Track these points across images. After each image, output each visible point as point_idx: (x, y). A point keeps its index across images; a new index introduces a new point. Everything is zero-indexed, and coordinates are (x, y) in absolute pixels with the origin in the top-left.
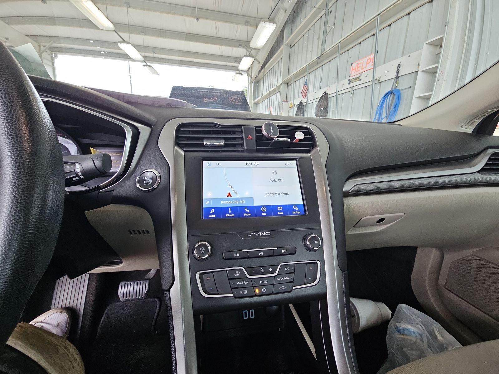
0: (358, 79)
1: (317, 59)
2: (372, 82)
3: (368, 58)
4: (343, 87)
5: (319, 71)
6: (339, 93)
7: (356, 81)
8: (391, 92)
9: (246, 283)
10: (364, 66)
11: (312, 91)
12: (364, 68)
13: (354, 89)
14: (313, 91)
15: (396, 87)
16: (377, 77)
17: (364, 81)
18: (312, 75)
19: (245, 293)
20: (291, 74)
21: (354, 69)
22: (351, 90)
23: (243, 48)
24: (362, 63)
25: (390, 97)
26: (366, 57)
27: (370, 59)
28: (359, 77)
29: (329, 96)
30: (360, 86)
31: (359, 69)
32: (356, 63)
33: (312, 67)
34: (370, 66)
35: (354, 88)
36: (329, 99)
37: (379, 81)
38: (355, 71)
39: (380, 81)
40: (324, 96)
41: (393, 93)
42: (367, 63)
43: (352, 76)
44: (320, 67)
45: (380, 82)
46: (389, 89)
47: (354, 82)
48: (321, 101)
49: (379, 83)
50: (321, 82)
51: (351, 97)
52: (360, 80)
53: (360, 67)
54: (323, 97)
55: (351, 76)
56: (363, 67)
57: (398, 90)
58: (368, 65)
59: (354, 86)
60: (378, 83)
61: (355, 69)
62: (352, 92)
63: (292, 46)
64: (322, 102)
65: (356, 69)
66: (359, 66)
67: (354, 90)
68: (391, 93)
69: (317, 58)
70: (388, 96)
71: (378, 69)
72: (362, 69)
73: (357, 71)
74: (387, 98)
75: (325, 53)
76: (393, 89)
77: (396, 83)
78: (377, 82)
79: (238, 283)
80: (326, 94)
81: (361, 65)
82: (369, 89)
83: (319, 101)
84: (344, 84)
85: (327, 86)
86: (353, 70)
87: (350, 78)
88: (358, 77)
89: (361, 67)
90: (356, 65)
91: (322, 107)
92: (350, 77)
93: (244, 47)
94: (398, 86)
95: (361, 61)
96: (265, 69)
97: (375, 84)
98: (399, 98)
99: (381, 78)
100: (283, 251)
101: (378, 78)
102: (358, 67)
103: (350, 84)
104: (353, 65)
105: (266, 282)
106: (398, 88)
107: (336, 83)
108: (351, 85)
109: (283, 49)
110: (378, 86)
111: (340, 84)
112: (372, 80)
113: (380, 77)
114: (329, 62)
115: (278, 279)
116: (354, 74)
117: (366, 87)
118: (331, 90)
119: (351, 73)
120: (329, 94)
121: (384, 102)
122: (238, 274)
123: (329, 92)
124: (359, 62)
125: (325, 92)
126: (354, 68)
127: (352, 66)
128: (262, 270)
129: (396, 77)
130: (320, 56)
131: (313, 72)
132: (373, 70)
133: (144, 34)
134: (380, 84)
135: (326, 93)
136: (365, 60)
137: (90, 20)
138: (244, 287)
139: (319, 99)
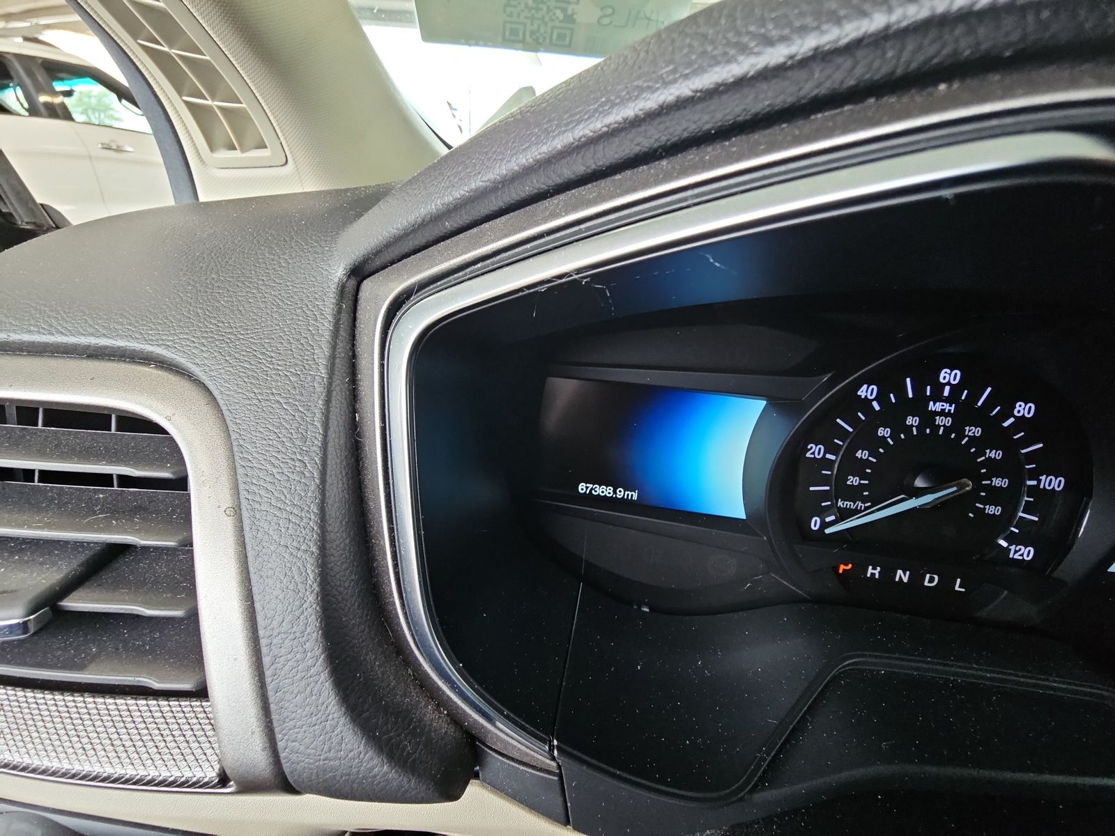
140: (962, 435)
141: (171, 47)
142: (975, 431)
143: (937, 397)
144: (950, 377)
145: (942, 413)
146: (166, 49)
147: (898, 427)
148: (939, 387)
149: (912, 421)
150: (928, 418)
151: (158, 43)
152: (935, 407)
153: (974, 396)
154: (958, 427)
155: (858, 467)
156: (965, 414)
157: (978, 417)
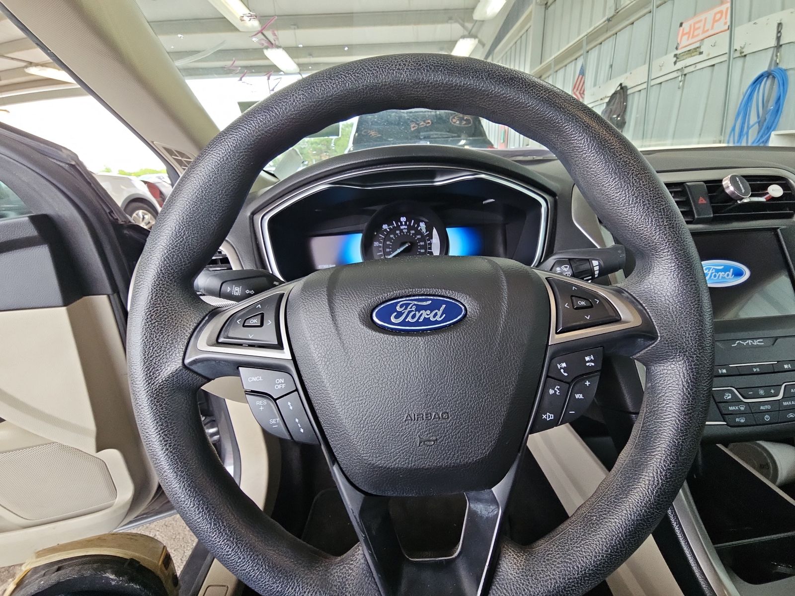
0: (698, 51)
1: (607, 22)
2: (727, 56)
3: (718, 9)
4: (661, 69)
5: (607, 46)
6: (653, 83)
7: (692, 56)
8: (767, 75)
9: (742, 409)
10: (708, 26)
11: (592, 86)
12: (708, 30)
13: (685, 73)
14: (595, 85)
15: (778, 64)
16: (737, 46)
17: (709, 55)
18: (593, 55)
19: (742, 421)
20: (549, 59)
21: (686, 34)
22: (679, 73)
23: (455, 22)
24: (703, 22)
25: (766, 84)
26: (712, 8)
27: (721, 12)
28: (698, 48)
29: (629, 92)
30: (699, 66)
31: (696, 33)
32: (691, 22)
33: (594, 38)
34: (723, 25)
35: (686, 71)
36: (630, 98)
37: (741, 53)
38: (689, 37)
39: (743, 52)
40: (619, 93)
41: (771, 76)
42: (715, 21)
43: (682, 48)
44: (610, 37)
45: (743, 54)
46: (764, 68)
47: (686, 58)
48: (612, 103)
49: (742, 56)
50: (611, 66)
51: (679, 88)
52: (701, 53)
53: (699, 28)
54: (618, 95)
55: (680, 47)
56: (706, 29)
57: (781, 69)
58: (716, 24)
59: (685, 67)
60: (739, 57)
61: (688, 33)
62: (683, 78)
63: (549, 4)
64: (614, 103)
65: (691, 33)
66: (697, 26)
67: (685, 75)
68: (768, 77)
69: (605, 21)
70: (761, 82)
71: (738, 30)
72: (704, 32)
73: (692, 38)
74: (760, 86)
75: (622, 9)
76: (773, 68)
77: (777, 56)
78: (738, 54)
79: (731, 408)
80: (623, 89)
81: (701, 24)
82: (721, 71)
83: (608, 103)
84: (666, 64)
85: (626, 72)
86: (683, 34)
87: (678, 52)
88: (694, 49)
89: (702, 29)
90: (691, 26)
91: (614, 115)
92: (677, 48)
93: (457, 21)
94: (780, 61)
95: (703, 17)
96: (494, 55)
97: (734, 58)
98: (784, 84)
99: (744, 47)
100: (786, 366)
101: (739, 48)
102: (695, 29)
103: (677, 63)
104: (683, 25)
105: (769, 407)
106: (780, 66)
107: (645, 63)
108: (680, 65)
109: (531, 12)
110: (739, 62)
111: (655, 64)
112: (727, 51)
113: (742, 46)
114: (631, 26)
115: (785, 404)
116: (686, 43)
117: (714, 65)
118: (634, 79)
119: (679, 42)
120: (628, 87)
121: (754, 93)
122: (728, 396)
123: (628, 83)
124: (696, 19)
125: (621, 85)
126: (685, 32)
127: (681, 28)
128: (762, 392)
129: (776, 45)
130: (612, 17)
131: (594, 49)
132: (728, 32)
133: (296, 27)
134: (743, 58)
135: (623, 85)
136: (710, 15)
137: (225, 18)
138: (740, 414)
139: (607, 100)
140: (410, 233)
141: (182, 157)
142: (413, 232)
143: (402, 225)
144: (403, 219)
145: (404, 229)
146: (180, 158)
147: (395, 234)
148: (401, 222)
149: (398, 232)
150: (401, 231)
151: (177, 156)
152: (402, 227)
153: (410, 223)
154: (409, 231)
155: (388, 246)
156: (410, 228)
157: (412, 228)
